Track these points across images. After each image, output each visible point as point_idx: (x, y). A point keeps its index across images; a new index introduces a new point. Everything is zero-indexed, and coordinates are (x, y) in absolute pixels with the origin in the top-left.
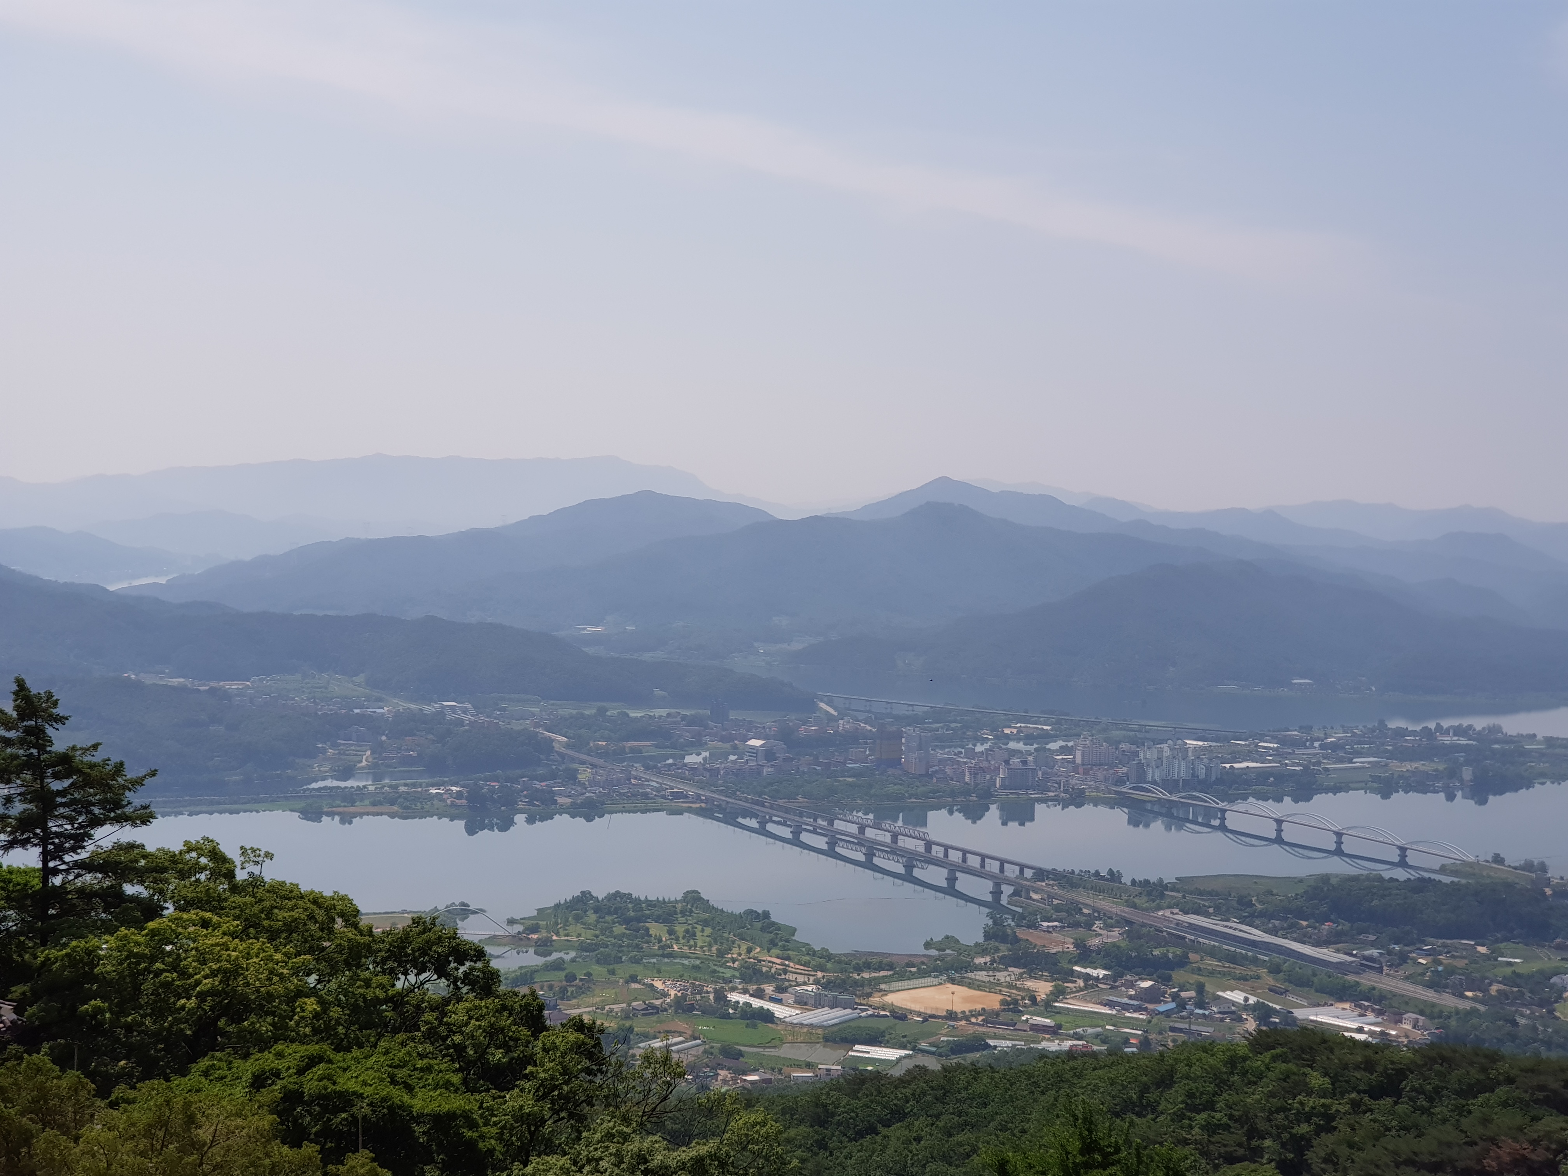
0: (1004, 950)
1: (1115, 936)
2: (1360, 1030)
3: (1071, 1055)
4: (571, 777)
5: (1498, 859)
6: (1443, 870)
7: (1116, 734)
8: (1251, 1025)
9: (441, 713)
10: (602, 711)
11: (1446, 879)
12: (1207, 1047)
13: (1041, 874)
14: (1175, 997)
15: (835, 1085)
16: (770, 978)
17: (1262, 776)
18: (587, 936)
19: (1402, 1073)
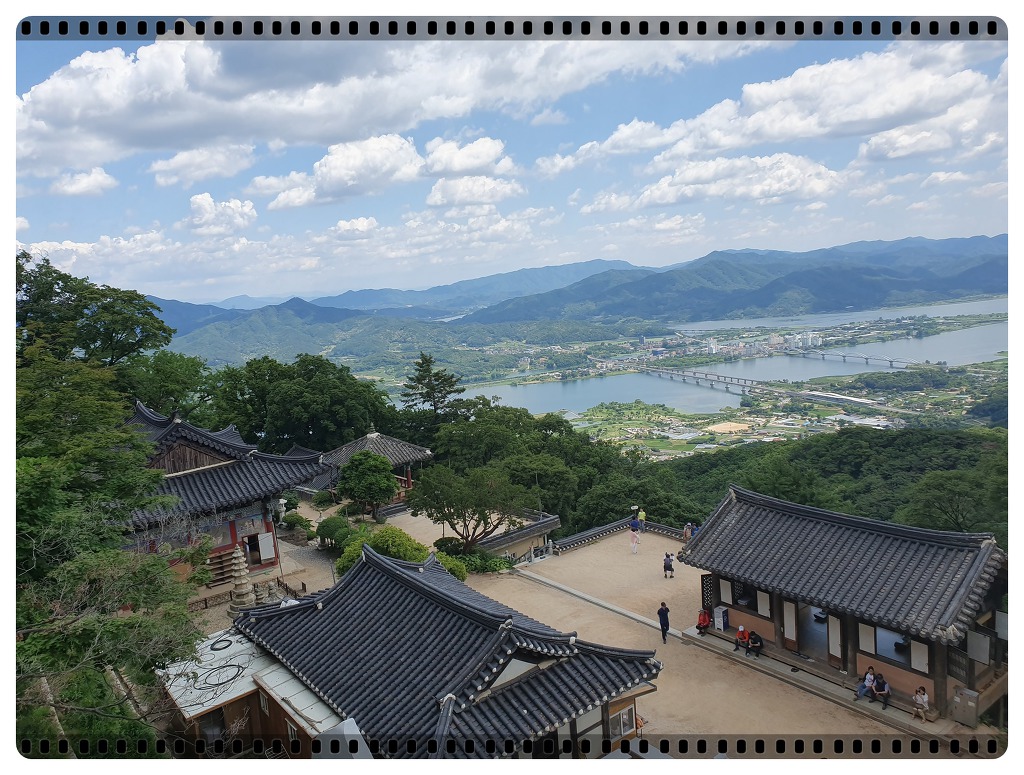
0: (748, 409)
1: (787, 401)
2: (878, 426)
3: (773, 442)
4: (594, 366)
5: (927, 362)
6: (906, 368)
7: (783, 333)
8: (838, 428)
9: (551, 350)
10: (603, 344)
11: (908, 371)
12: (823, 435)
13: (759, 383)
14: (810, 420)
15: (692, 458)
16: (666, 425)
17: (837, 342)
18: (604, 416)
19: (894, 439)
